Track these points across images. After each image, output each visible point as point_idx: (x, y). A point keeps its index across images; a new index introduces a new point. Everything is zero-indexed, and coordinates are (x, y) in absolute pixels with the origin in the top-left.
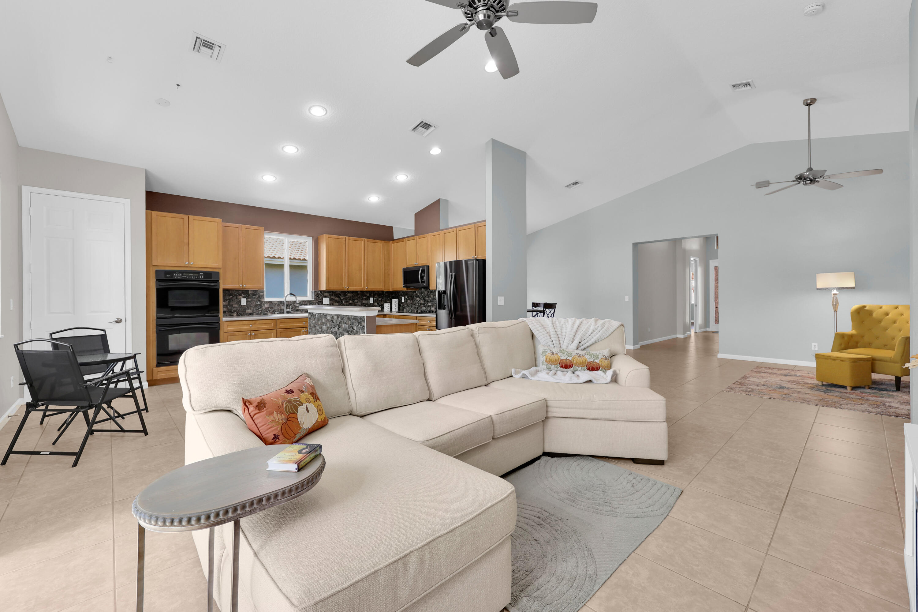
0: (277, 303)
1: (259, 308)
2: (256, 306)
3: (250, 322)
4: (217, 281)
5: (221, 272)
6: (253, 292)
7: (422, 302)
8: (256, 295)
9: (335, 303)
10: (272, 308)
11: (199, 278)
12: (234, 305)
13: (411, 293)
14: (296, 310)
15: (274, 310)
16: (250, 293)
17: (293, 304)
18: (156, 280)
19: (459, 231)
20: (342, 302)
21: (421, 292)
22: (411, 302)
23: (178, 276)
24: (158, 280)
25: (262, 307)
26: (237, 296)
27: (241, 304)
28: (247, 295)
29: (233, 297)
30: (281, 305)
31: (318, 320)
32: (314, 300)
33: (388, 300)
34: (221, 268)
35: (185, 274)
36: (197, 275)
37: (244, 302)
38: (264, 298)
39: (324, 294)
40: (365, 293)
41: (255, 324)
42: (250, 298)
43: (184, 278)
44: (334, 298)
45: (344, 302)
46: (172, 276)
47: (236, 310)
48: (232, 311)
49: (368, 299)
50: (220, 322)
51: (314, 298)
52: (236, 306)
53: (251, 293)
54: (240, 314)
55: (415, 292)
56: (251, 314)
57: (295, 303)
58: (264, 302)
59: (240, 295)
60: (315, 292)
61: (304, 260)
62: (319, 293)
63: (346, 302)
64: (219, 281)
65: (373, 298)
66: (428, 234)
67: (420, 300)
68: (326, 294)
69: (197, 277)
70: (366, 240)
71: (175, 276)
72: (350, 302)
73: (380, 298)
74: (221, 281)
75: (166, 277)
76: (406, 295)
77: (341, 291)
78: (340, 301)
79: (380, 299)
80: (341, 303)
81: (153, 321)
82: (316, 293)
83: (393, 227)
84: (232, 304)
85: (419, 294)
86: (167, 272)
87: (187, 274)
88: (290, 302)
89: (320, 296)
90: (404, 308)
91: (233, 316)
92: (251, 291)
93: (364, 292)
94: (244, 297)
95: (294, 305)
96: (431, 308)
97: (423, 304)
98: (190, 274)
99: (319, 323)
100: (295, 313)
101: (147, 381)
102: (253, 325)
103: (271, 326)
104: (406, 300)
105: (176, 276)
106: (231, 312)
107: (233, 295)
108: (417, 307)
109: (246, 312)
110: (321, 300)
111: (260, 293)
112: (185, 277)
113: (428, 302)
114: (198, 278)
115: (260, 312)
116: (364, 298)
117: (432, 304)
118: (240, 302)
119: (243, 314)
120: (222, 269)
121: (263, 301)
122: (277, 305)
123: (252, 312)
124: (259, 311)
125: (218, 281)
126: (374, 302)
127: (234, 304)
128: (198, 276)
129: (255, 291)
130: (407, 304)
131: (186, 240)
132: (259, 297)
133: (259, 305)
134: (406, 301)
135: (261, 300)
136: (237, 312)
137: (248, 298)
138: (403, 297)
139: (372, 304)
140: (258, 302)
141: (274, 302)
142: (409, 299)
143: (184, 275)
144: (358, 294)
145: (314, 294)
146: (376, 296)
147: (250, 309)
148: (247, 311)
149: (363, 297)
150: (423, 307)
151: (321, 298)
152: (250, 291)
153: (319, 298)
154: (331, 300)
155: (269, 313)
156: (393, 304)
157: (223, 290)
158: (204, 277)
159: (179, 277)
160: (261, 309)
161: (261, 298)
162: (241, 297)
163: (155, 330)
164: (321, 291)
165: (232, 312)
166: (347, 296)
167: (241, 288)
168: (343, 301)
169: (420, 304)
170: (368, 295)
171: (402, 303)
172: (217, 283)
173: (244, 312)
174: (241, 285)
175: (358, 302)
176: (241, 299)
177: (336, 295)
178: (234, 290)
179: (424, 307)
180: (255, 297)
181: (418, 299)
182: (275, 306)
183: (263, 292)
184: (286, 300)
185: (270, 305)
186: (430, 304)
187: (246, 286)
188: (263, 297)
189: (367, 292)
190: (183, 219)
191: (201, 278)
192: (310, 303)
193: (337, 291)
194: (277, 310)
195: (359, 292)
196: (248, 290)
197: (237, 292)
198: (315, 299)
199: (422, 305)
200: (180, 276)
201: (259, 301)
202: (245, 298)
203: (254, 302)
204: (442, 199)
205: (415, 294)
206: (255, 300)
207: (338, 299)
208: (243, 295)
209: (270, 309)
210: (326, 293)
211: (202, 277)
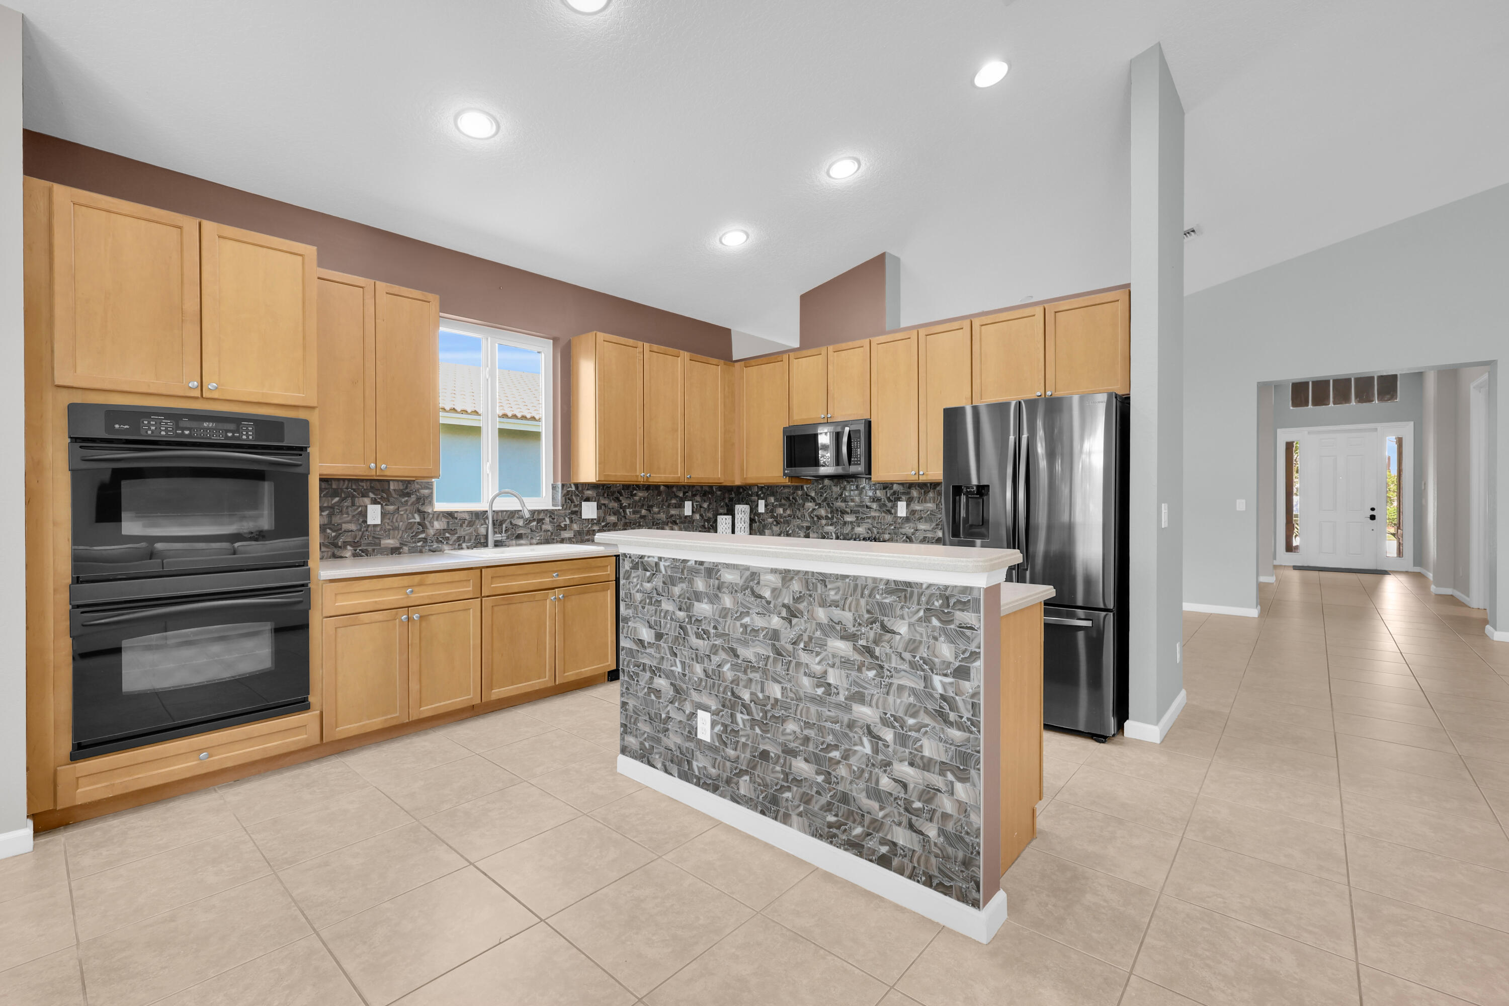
0: (467, 516)
1: (418, 533)
2: (410, 526)
3: (406, 580)
4: (301, 450)
5: (314, 419)
6: (401, 488)
7: (822, 512)
8: (408, 495)
9: (610, 515)
10: (453, 532)
11: (239, 438)
12: (345, 527)
13: (786, 490)
14: (515, 535)
15: (459, 538)
16: (392, 487)
17: (508, 521)
18: (69, 440)
19: (983, 327)
20: (624, 511)
21: (822, 488)
22: (788, 512)
23: (158, 429)
24: (78, 441)
25: (427, 528)
26: (353, 497)
27: (366, 522)
28: (385, 496)
29: (343, 500)
30: (477, 521)
31: (671, 581)
32: (560, 508)
33: (721, 507)
34: (313, 408)
35: (185, 422)
36: (232, 426)
37: (374, 514)
38: (431, 503)
39: (584, 493)
40: (674, 489)
41: (420, 584)
42: (392, 505)
43: (183, 435)
44: (606, 502)
45: (629, 514)
46: (137, 427)
47: (349, 539)
48: (340, 544)
49: (681, 506)
50: (310, 585)
51: (560, 503)
52: (352, 527)
53: (394, 490)
54: (362, 551)
55: (802, 487)
56: (395, 551)
57: (513, 517)
58: (431, 516)
59: (363, 496)
60: (563, 486)
61: (476, 413)
62: (573, 488)
63: (634, 513)
64: (309, 450)
65: (690, 503)
66: (867, 340)
67: (817, 507)
68: (589, 493)
69: (230, 435)
70: (686, 355)
71: (149, 429)
72: (644, 512)
73: (705, 502)
74: (314, 451)
75: (109, 428)
76: (773, 494)
77: (623, 485)
78: (621, 510)
79: (705, 505)
80: (623, 514)
81: (55, 591)
82: (565, 488)
83: (729, 330)
84: (340, 521)
85: (813, 494)
86: (114, 414)
87: (194, 424)
88: (500, 514)
89: (574, 498)
90: (765, 527)
91: (342, 557)
92: (396, 483)
93: (672, 486)
94: (374, 502)
95: (511, 523)
96: (853, 528)
97: (827, 518)
98: (205, 424)
99: (677, 590)
100: (513, 546)
101: (32, 816)
102: (416, 589)
103: (468, 589)
104: (770, 507)
105: (153, 428)
106: (336, 545)
107: (343, 496)
108: (805, 524)
109: (382, 546)
110: (577, 509)
111: (422, 489)
112: (187, 432)
113: (843, 512)
114: (233, 437)
115: (420, 544)
116: (674, 501)
117: (857, 517)
118: (364, 514)
119: (374, 550)
120: (317, 411)
121: (430, 511)
122: (466, 522)
123: (398, 545)
124: (418, 542)
125: (303, 449)
126: (693, 512)
127: (345, 523)
128: (233, 432)
129: (407, 483)
130: (773, 517)
131: (191, 305)
132: (418, 499)
133: (419, 524)
134: (770, 510)
135: (422, 508)
136: (355, 544)
137: (386, 505)
138: (763, 501)
139: (689, 516)
140: (416, 516)
141: (459, 516)
142: (781, 506)
143: (182, 424)
144: (660, 494)
145: (562, 493)
146: (698, 498)
147: (393, 538)
148: (383, 542)
149: (671, 500)
150: (827, 525)
151: (577, 503)
152: (391, 483)
153: (572, 501)
154: (601, 508)
155: (446, 547)
156: (738, 516)
157: (322, 480)
158: (257, 436)
159: (163, 433)
160: (423, 536)
161: (423, 504)
162: (367, 500)
163: (65, 624)
164: (577, 485)
165: (340, 547)
166: (637, 498)
167: (372, 474)
168: (628, 510)
169: (816, 519)
170: (681, 495)
171: (759, 514)
172: (301, 455)
173: (375, 544)
174: (373, 465)
175: (659, 513)
176: (366, 507)
177: (613, 493)
178: (344, 480)
179: (831, 525)
180: (407, 501)
181: (810, 505)
182: (461, 526)
183: (429, 486)
184: (494, 509)
185: (448, 523)
186: (849, 518)
187: (386, 467)
188: (426, 500)
189: (680, 487)
190: (180, 228)
191: (244, 437)
192: (550, 516)
193: (613, 484)
194: (467, 538)
195: (662, 488)
196: (388, 481)
197: (354, 487)
198: (563, 506)
199: (824, 522)
200: (165, 431)
201: (419, 511)
202: (379, 503)
203: (405, 516)
204: (890, 254)
205: (800, 493)
206: (406, 510)
207: (615, 505)
208: (371, 495)
209: (447, 535)
210: (588, 489)
211: (247, 436)
